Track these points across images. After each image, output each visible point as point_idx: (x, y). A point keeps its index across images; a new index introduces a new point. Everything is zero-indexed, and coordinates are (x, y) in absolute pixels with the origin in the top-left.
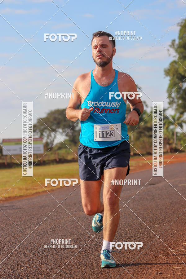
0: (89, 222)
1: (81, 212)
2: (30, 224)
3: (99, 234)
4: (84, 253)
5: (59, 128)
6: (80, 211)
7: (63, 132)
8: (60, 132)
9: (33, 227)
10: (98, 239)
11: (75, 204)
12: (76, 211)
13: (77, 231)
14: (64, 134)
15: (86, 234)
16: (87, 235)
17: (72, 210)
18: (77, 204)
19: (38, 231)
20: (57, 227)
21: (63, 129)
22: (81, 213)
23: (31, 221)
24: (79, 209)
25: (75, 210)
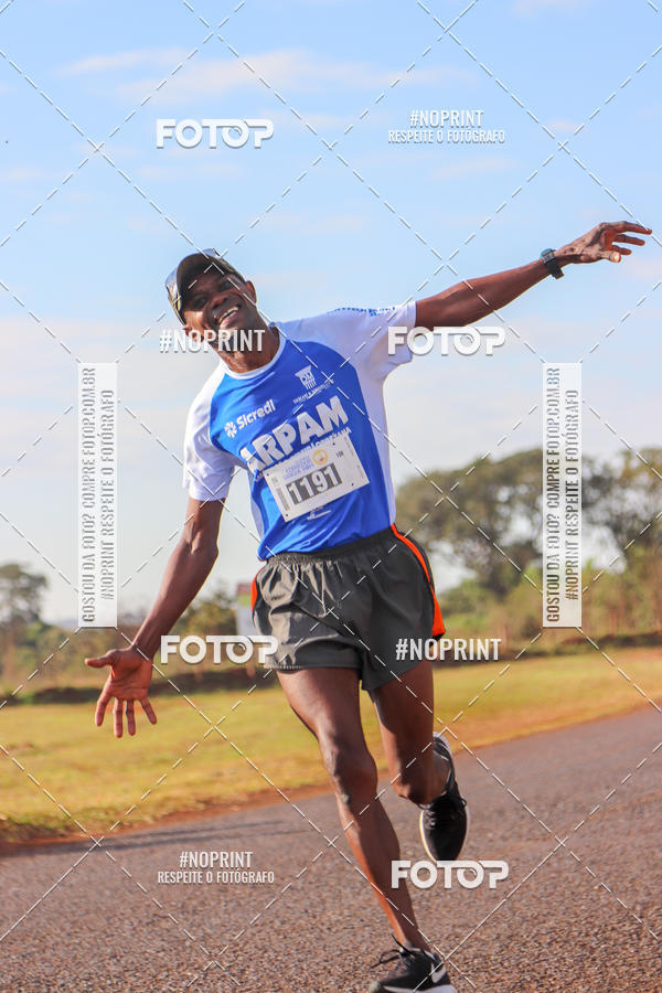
0: (553, 875)
1: (524, 839)
2: (339, 884)
3: (589, 920)
4: (534, 985)
5: (439, 536)
6: (520, 837)
7: (456, 552)
8: (444, 555)
9: (350, 895)
10: (587, 935)
11: (501, 812)
12: (504, 838)
13: (510, 909)
14: (460, 560)
15: (541, 918)
16: (544, 922)
17: (490, 835)
18: (507, 814)
19: (369, 910)
20: (438, 895)
21: (453, 542)
22: (522, 844)
23: (343, 873)
24: (516, 829)
25: (500, 833)
